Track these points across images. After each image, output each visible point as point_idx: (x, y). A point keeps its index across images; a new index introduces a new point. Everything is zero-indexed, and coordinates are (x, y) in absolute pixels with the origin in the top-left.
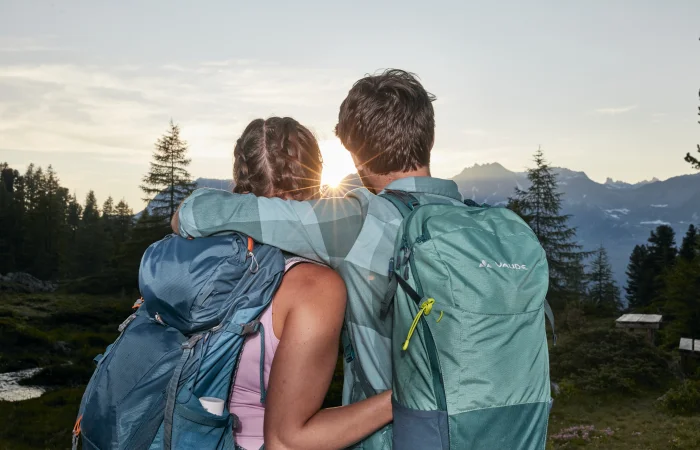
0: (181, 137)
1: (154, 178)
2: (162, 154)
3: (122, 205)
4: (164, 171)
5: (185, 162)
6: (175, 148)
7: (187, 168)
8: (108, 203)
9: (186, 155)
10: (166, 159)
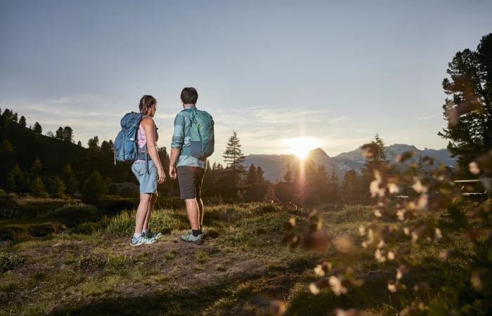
0: (237, 137)
1: (227, 152)
2: (230, 143)
3: (219, 165)
4: (232, 149)
5: (239, 146)
6: (235, 141)
7: (240, 148)
8: (214, 164)
9: (240, 143)
10: (232, 145)
